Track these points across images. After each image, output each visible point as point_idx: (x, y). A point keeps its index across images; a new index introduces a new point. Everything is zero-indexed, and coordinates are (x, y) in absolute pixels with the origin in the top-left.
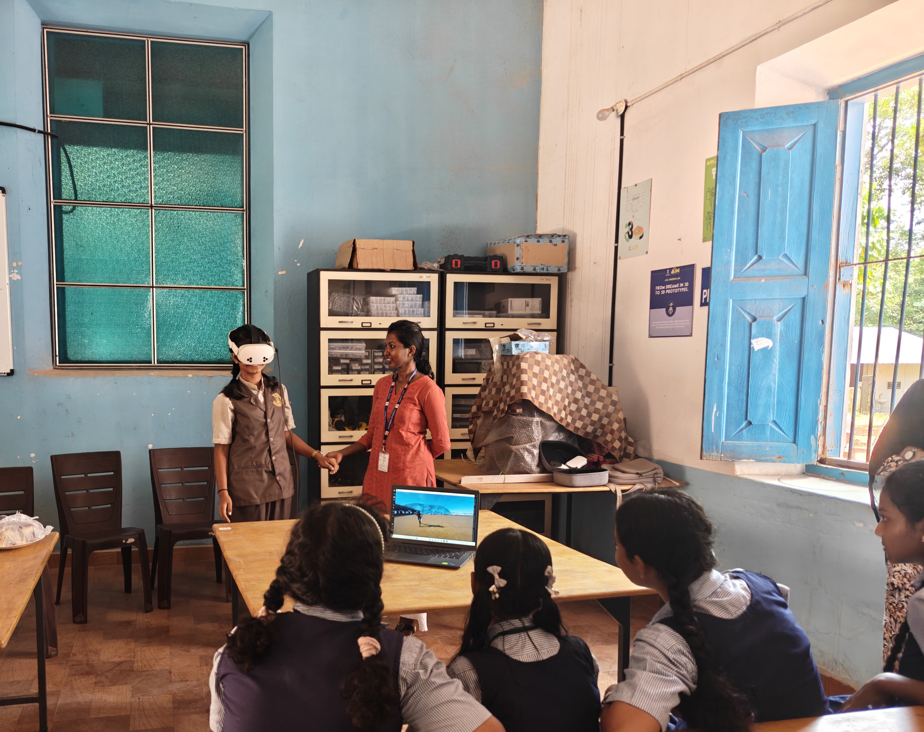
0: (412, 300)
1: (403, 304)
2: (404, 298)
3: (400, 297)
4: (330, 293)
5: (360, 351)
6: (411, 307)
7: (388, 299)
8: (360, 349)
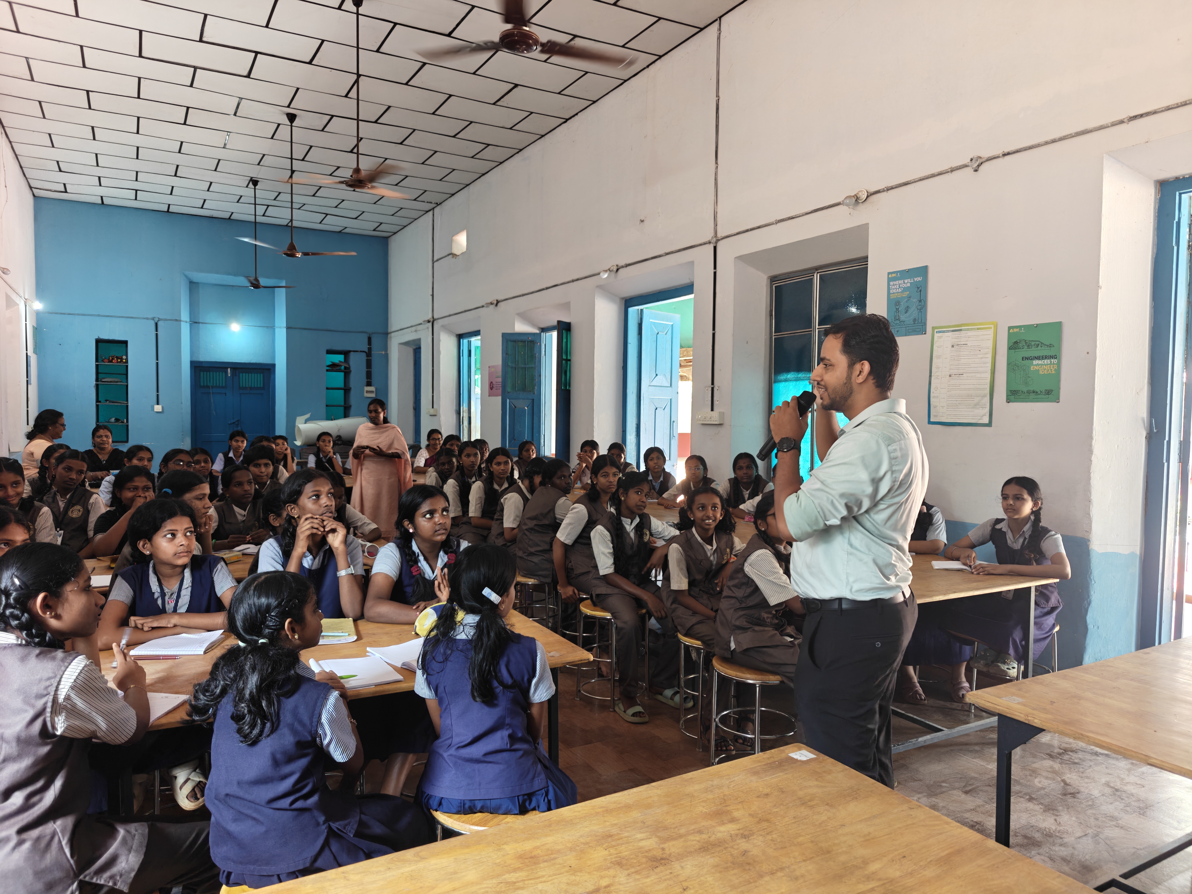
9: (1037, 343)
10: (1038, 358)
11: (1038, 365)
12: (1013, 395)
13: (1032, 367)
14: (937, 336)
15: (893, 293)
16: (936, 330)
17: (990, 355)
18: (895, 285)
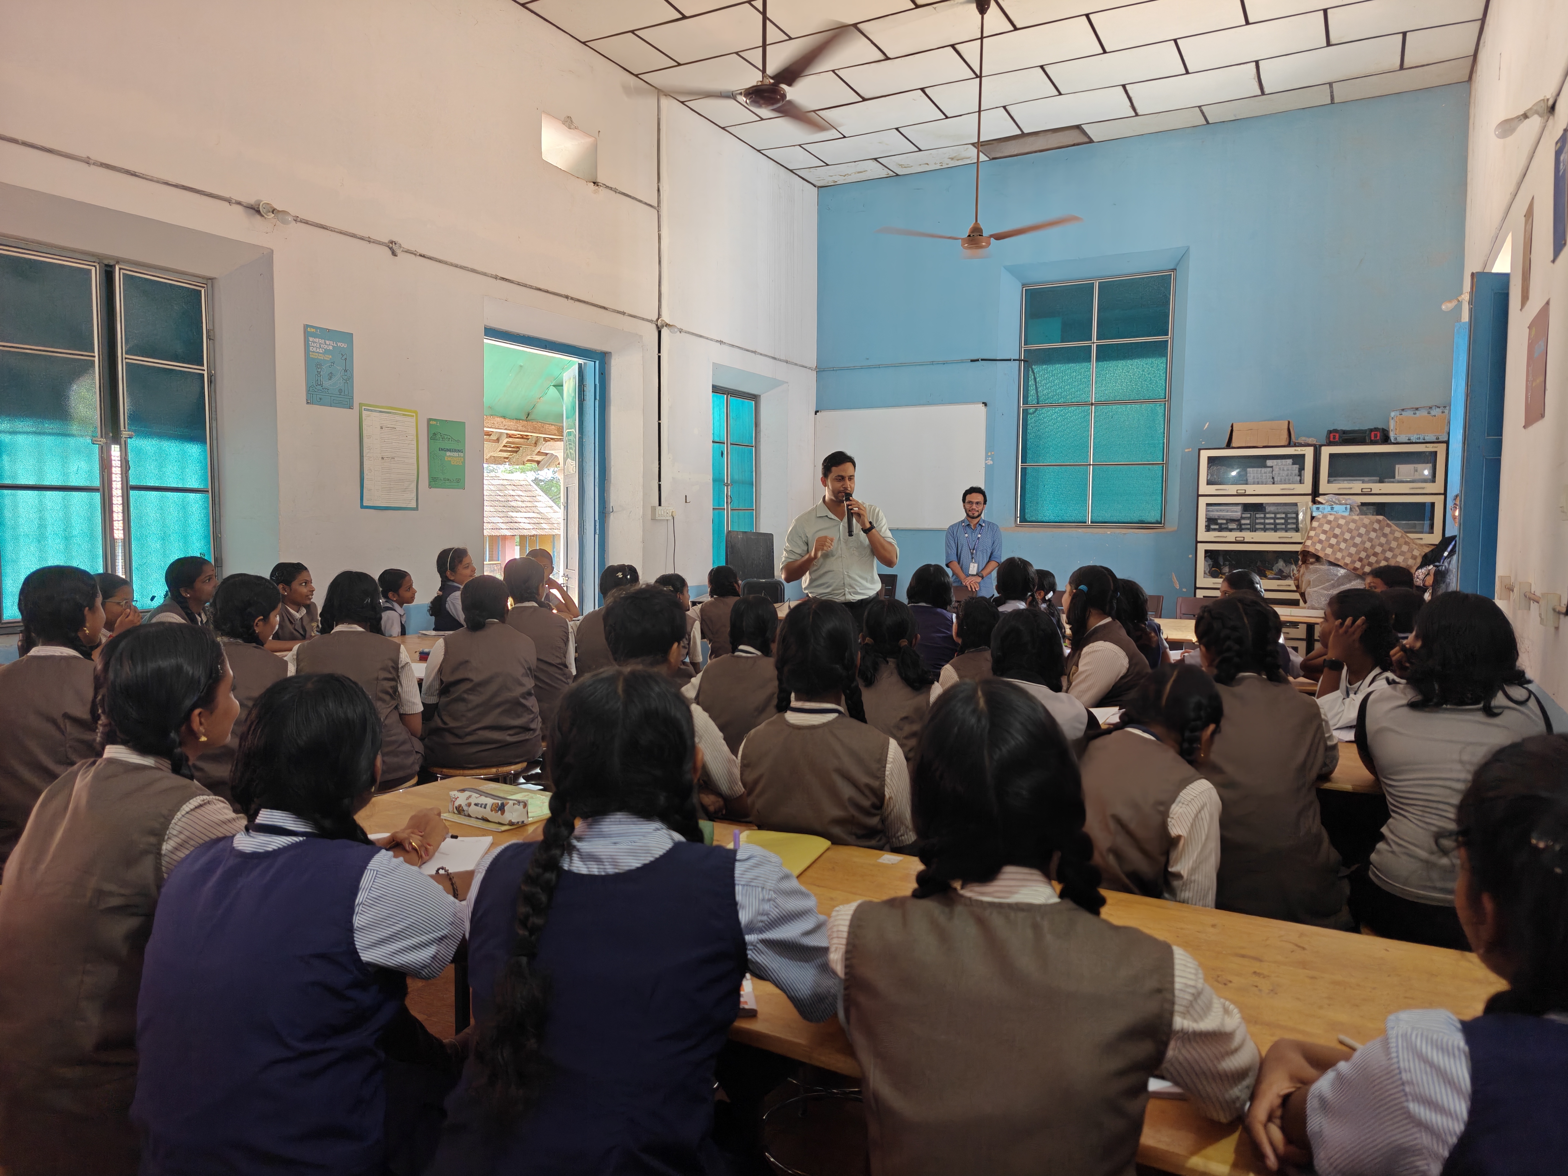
0: (1288, 470)
1: (1279, 474)
2: (1280, 469)
3: (1276, 469)
4: (1209, 468)
5: (1237, 513)
6: (1287, 476)
7: (1263, 470)
8: (1236, 512)
9: (449, 437)
10: (449, 450)
11: (450, 456)
12: (434, 482)
13: (446, 458)
14: (364, 413)
15: (314, 352)
16: (363, 407)
17: (415, 442)
18: (315, 342)
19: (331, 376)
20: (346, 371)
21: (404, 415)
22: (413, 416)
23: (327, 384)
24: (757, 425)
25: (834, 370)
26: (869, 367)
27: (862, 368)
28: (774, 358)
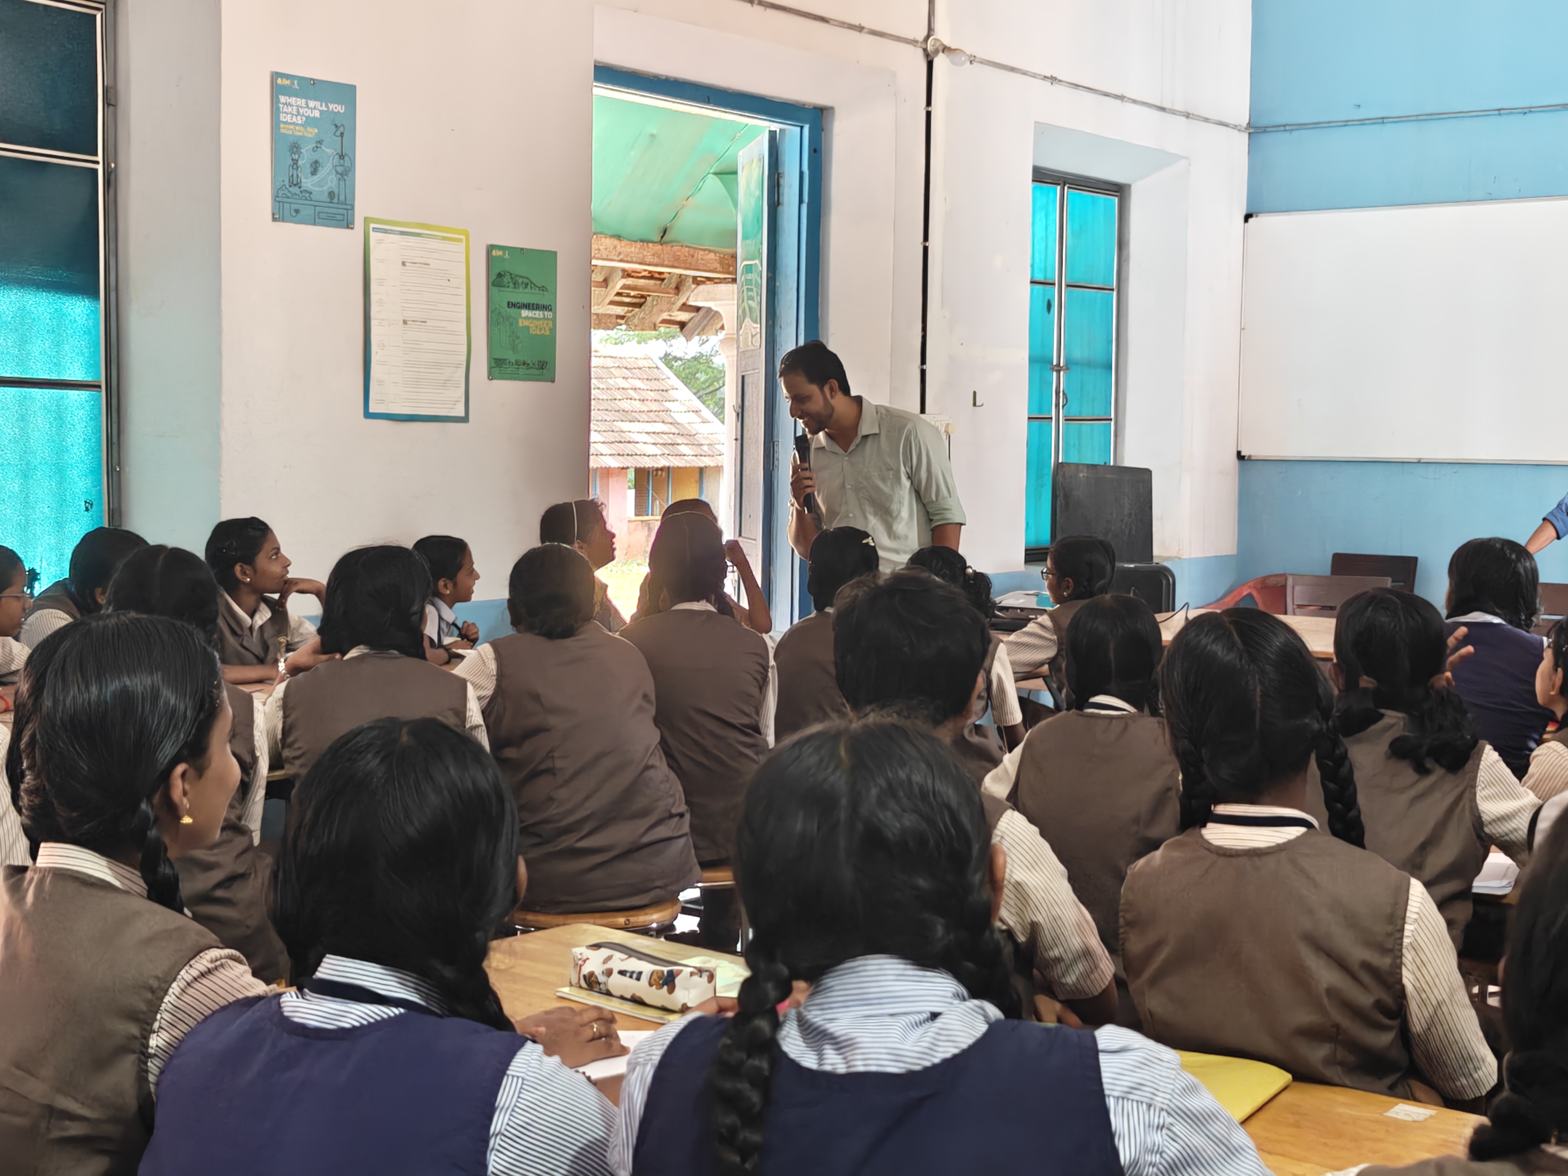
9: (526, 281)
10: (527, 306)
11: (527, 318)
12: (496, 367)
13: (520, 321)
14: (374, 236)
15: (286, 123)
16: (372, 225)
17: (463, 292)
18: (290, 105)
19: (315, 167)
20: (342, 156)
21: (444, 238)
22: (460, 240)
23: (308, 182)
24: (1122, 244)
25: (1285, 128)
26: (1362, 122)
27: (1346, 123)
28: (1162, 109)
